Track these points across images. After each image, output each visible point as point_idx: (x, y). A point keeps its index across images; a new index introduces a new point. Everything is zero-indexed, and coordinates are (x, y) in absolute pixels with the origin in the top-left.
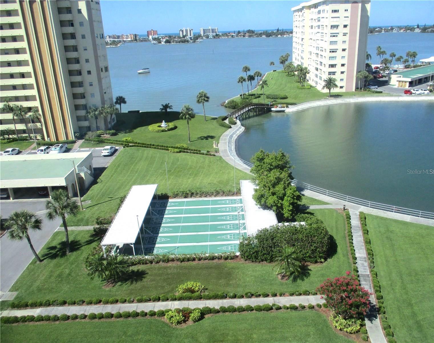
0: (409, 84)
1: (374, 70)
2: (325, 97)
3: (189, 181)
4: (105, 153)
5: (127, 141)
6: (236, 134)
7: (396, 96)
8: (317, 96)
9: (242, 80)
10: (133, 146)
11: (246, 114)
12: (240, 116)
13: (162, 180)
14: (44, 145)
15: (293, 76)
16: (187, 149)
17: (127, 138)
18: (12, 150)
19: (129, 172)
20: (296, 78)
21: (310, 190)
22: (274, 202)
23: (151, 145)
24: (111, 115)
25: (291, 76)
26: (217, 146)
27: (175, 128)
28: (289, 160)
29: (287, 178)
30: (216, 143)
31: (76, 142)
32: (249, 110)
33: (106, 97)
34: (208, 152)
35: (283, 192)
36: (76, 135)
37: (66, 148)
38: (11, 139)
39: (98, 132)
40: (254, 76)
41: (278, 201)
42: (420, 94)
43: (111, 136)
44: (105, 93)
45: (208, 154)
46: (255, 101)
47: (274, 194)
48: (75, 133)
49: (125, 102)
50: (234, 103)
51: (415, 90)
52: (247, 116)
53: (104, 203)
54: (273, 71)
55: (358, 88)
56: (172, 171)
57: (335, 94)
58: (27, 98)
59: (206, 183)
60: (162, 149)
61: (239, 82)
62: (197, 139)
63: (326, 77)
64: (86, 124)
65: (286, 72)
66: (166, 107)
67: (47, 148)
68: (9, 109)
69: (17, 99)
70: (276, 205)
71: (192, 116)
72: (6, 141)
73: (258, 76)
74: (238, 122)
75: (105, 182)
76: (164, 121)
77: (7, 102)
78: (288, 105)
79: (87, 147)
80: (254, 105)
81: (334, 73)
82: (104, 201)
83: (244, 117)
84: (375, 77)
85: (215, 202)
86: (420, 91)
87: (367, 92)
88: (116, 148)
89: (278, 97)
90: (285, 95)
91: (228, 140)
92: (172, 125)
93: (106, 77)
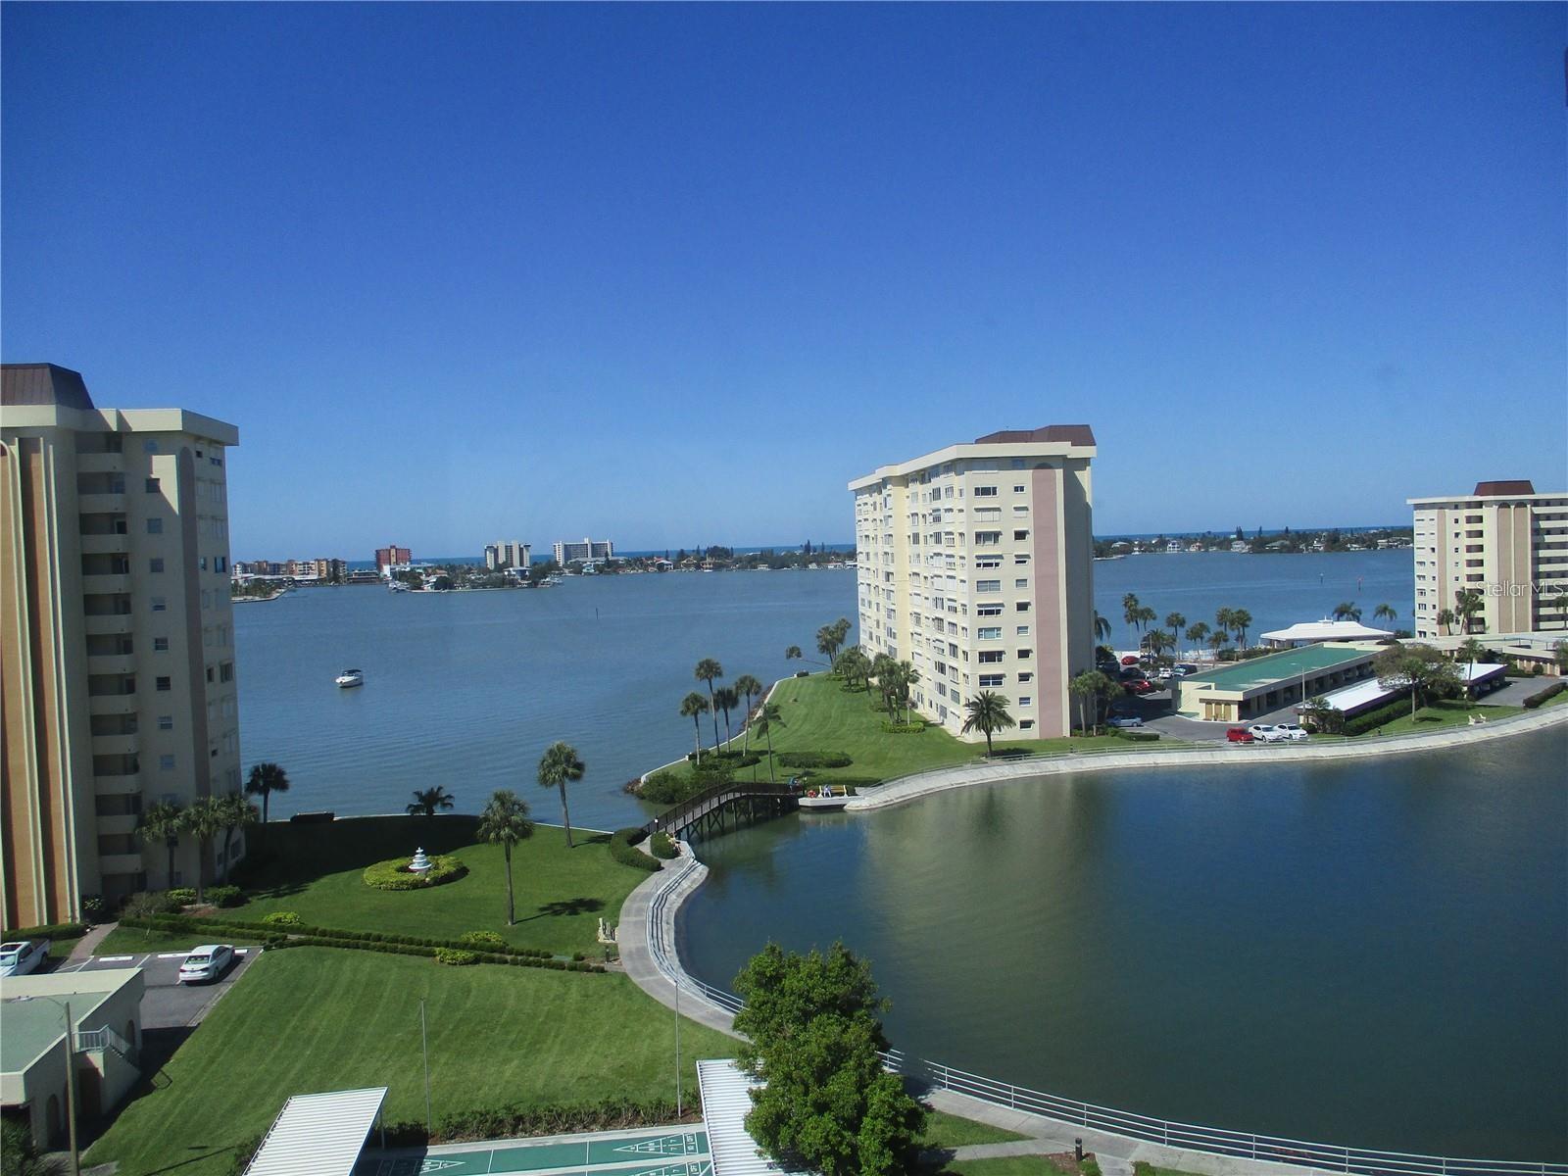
0: (1239, 708)
1: (1123, 668)
2: (975, 758)
3: (508, 1074)
4: (193, 971)
5: (280, 927)
6: (679, 890)
7: (1202, 748)
8: (945, 752)
9: (695, 706)
10: (300, 943)
11: (712, 819)
12: (691, 828)
13: (403, 1070)
15: (863, 690)
16: (502, 950)
17: (281, 915)
19: (280, 1044)
20: (877, 696)
21: (950, 1087)
22: (827, 1141)
23: (368, 937)
24: (230, 830)
25: (857, 692)
26: (612, 936)
27: (462, 872)
28: (869, 979)
29: (867, 1048)
30: (608, 924)
31: (86, 934)
32: (721, 807)
33: (216, 768)
34: (579, 958)
35: (857, 1097)
36: (89, 904)
37: (45, 954)
39: (175, 894)
40: (734, 692)
41: (838, 1133)
42: (1278, 742)
43: (220, 907)
44: (214, 753)
45: (579, 965)
46: (741, 775)
47: (821, 1108)
48: (83, 898)
49: (283, 785)
50: (670, 782)
51: (1261, 726)
52: (716, 827)
53: (172, 1171)
54: (799, 676)
55: (1079, 727)
56: (443, 1036)
57: (1005, 748)
59: (572, 1076)
60: (411, 953)
61: (683, 713)
62: (538, 914)
63: (971, 691)
64: (131, 863)
65: (840, 680)
66: (431, 799)
70: (834, 1152)
71: (525, 831)
73: (748, 694)
74: (685, 847)
75: (184, 1084)
76: (420, 850)
78: (852, 786)
79: (126, 952)
80: (739, 790)
81: (997, 679)
82: (170, 1163)
83: (706, 829)
84: (1129, 691)
85: (604, 1152)
87: (1109, 737)
88: (237, 952)
89: (818, 760)
90: (843, 754)
91: (651, 914)
92: (449, 864)
93: (223, 700)
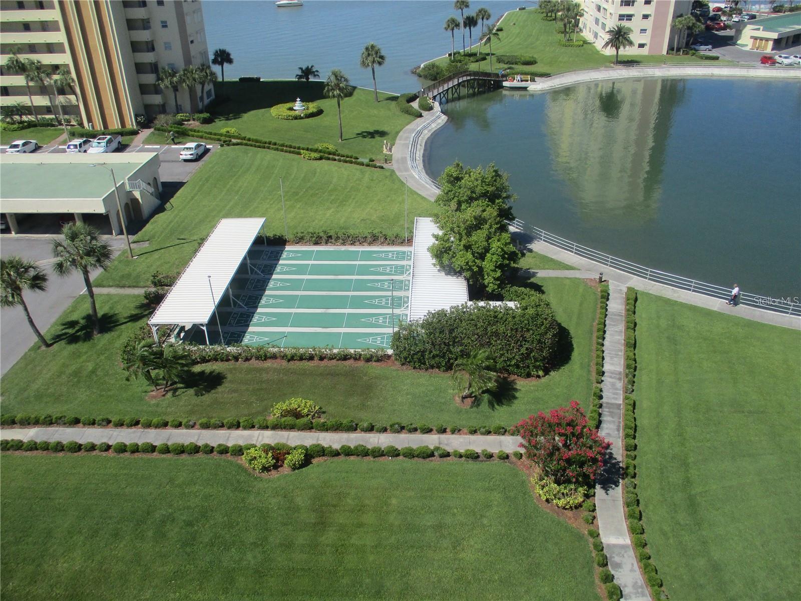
0: (774, 43)
1: (712, 14)
2: (608, 64)
3: (328, 215)
4: (186, 155)
5: (229, 135)
6: (430, 128)
7: (743, 67)
8: (594, 60)
9: (453, 24)
10: (237, 144)
11: (454, 90)
12: (442, 95)
13: (279, 210)
14: (81, 135)
15: (554, 20)
16: (334, 154)
17: (229, 129)
18: (24, 145)
19: (223, 193)
20: (560, 25)
21: (544, 241)
22: (467, 263)
23: (270, 143)
24: (203, 84)
25: (551, 21)
26: (390, 150)
27: (320, 112)
28: (507, 184)
29: (495, 220)
30: (389, 144)
31: (138, 133)
32: (459, 84)
33: (194, 50)
34: (372, 160)
35: (485, 243)
36: (139, 119)
37: (119, 142)
38: (26, 124)
39: (179, 116)
40: (475, 17)
41: (474, 261)
42: (790, 66)
43: (201, 123)
44: (192, 42)
45: (371, 164)
46: (473, 67)
47: (467, 247)
48: (136, 116)
49: (230, 61)
50: (435, 69)
51: (783, 55)
52: (456, 95)
53: (172, 248)
54: (520, 9)
55: (672, 49)
56: (300, 194)
57: (626, 60)
58: (50, 48)
59: (358, 218)
60: (290, 152)
61: (446, 29)
62: (355, 136)
63: (612, 23)
64: (157, 99)
65: (542, 13)
66: (307, 72)
67: (85, 142)
68: (19, 66)
69: (32, 48)
70: (470, 269)
71: (349, 92)
72: (16, 126)
73: (483, 19)
74: (437, 106)
75: (180, 208)
76: (298, 99)
77: (14, 54)
78: (534, 76)
79: (156, 143)
80: (470, 75)
81: (629, 17)
82: (171, 244)
83: (450, 96)
84: (708, 28)
85: (368, 256)
86: (792, 59)
87: (689, 56)
88: (208, 147)
89: (518, 60)
90: (533, 57)
91: (412, 140)
92: (314, 107)
93: (194, 12)
